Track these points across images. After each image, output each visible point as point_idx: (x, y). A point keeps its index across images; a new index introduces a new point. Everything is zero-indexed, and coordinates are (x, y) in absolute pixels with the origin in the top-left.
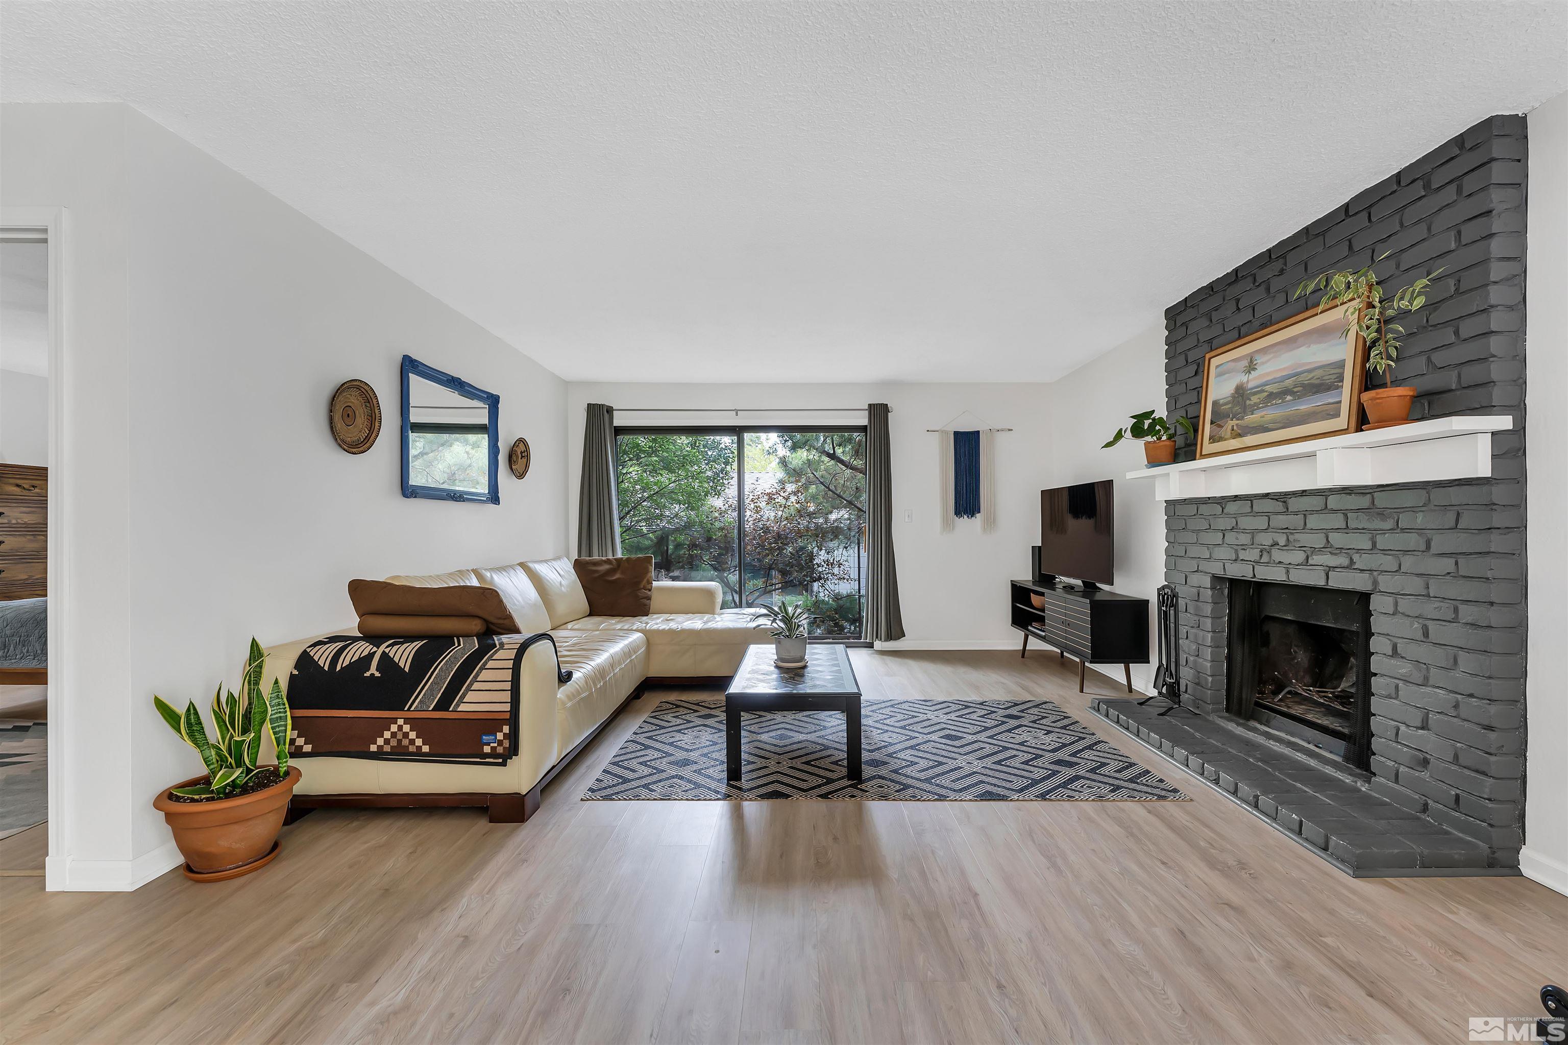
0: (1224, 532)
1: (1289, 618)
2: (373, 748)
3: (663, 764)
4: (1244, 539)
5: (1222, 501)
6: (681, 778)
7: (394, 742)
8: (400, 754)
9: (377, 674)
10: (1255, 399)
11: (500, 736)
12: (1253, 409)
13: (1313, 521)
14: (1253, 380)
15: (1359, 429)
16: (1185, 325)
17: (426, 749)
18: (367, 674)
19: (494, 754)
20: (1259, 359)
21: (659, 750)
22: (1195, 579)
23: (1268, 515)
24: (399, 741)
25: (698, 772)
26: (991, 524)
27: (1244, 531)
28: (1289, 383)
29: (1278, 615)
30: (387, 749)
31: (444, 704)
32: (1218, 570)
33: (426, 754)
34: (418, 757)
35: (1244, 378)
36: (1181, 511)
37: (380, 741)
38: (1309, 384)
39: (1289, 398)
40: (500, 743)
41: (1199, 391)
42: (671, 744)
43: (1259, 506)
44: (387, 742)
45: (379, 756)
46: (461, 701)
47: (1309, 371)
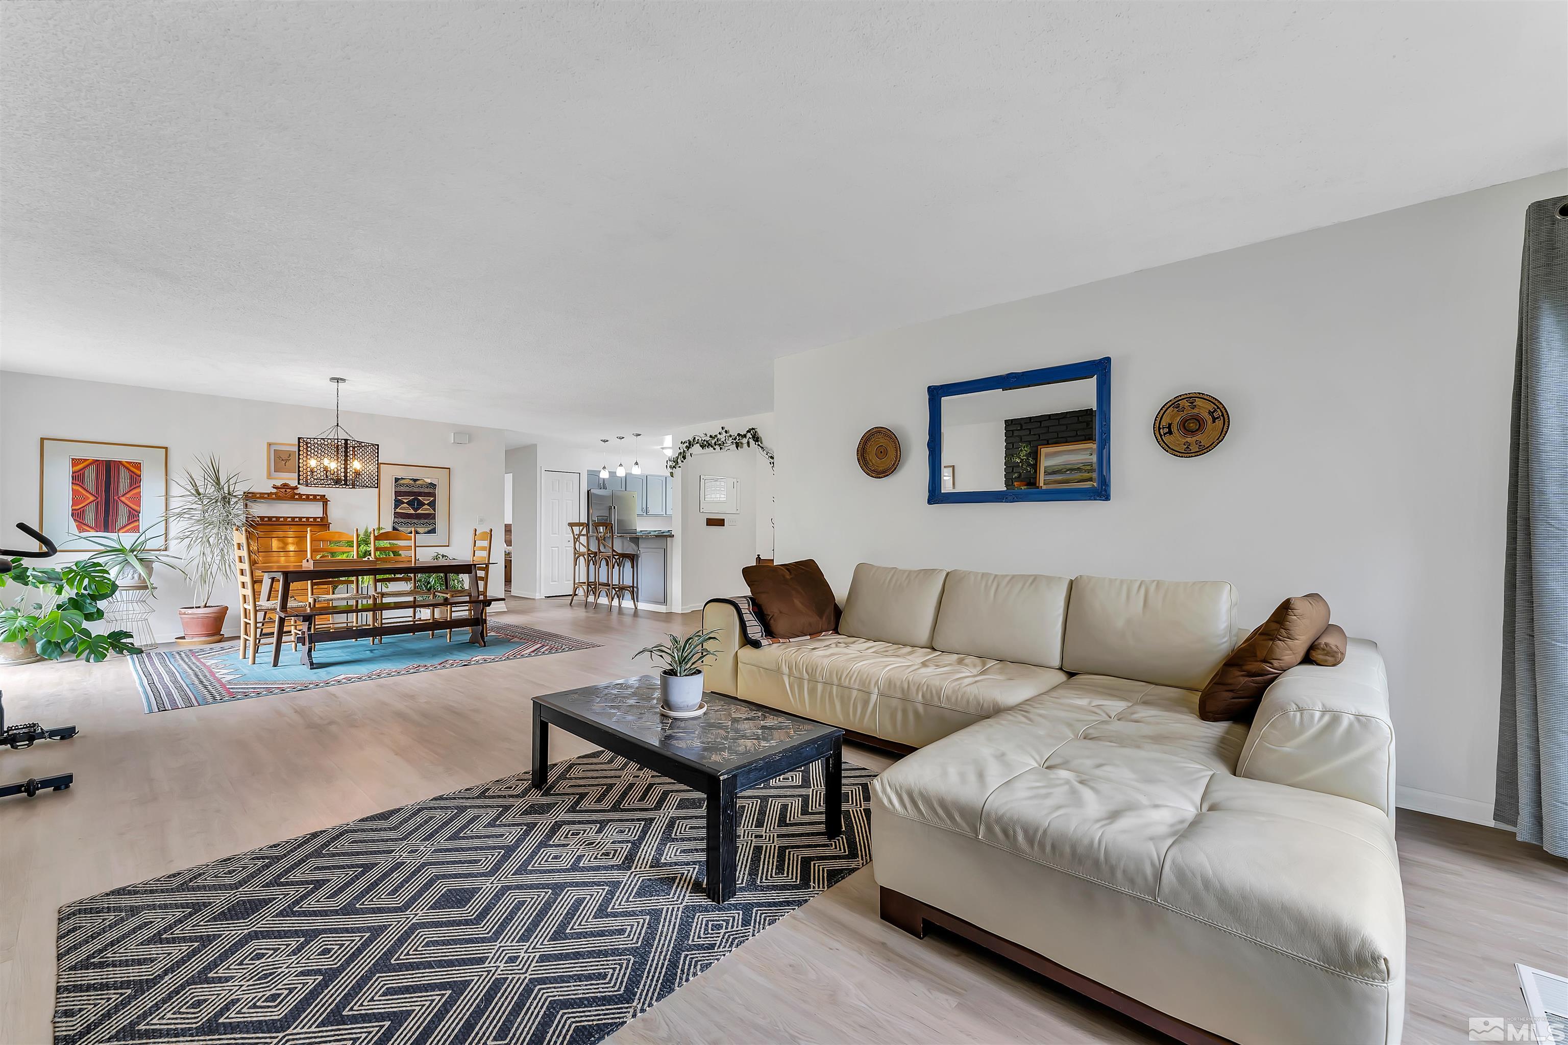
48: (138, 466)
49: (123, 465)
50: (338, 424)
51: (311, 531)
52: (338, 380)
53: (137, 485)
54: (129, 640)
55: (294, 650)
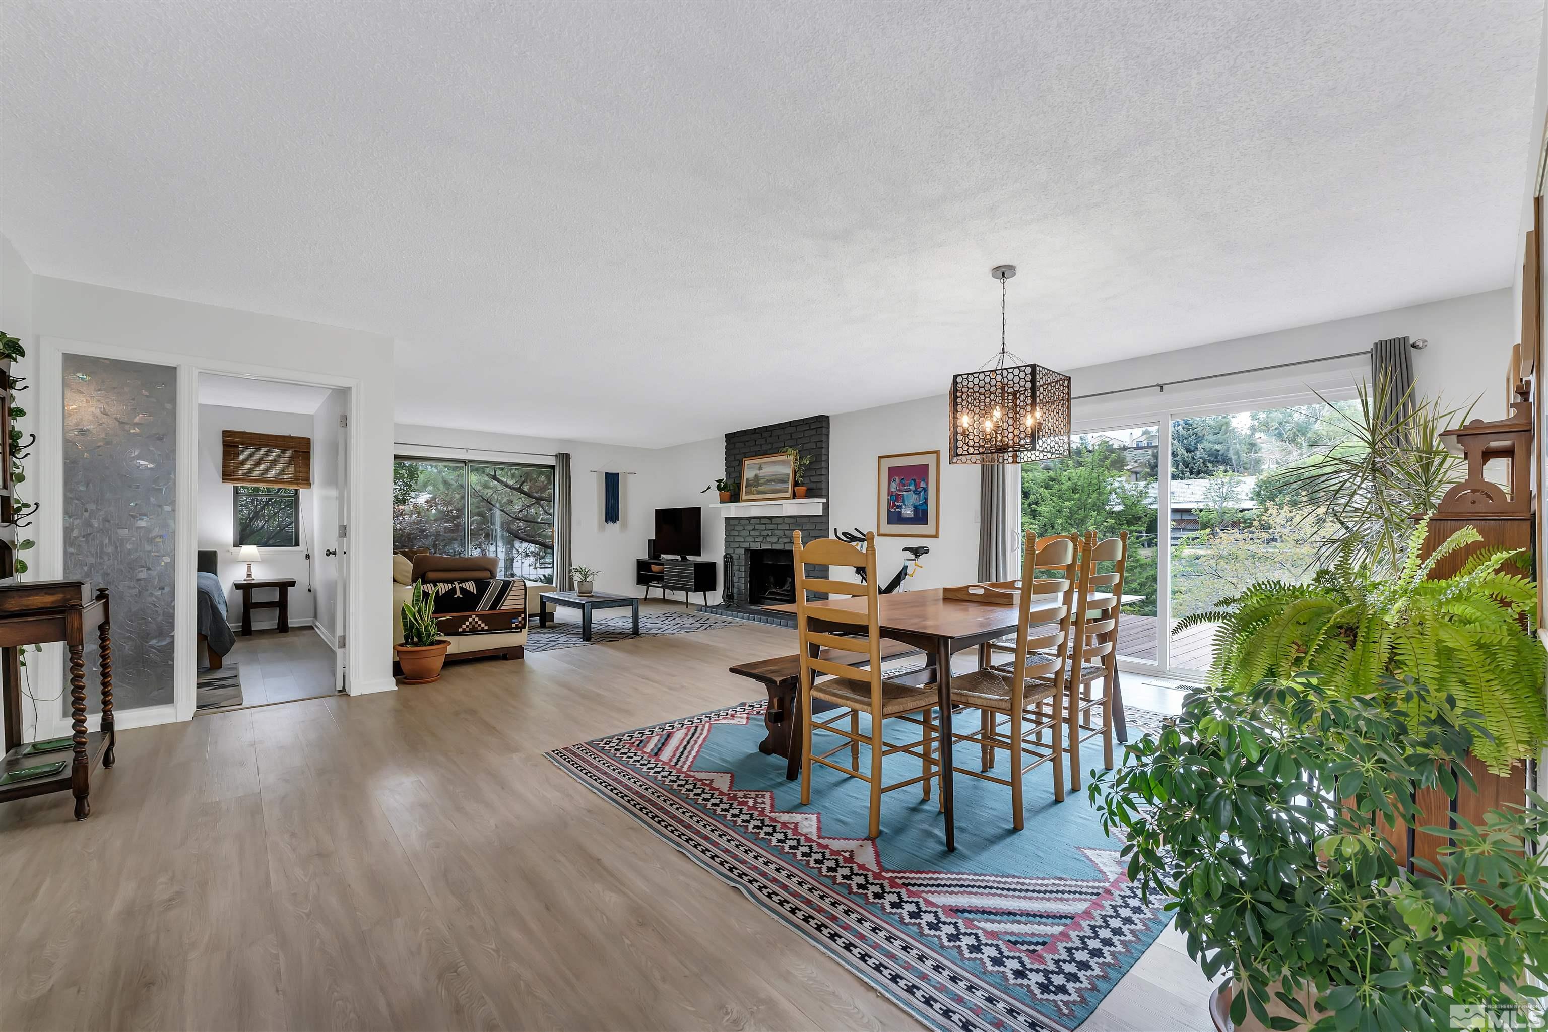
0: (750, 531)
2: (460, 630)
4: (757, 533)
5: (749, 519)
7: (471, 626)
8: (474, 631)
9: (461, 596)
10: (762, 481)
11: (520, 619)
12: (762, 485)
13: (780, 527)
14: (761, 473)
15: (794, 498)
16: (735, 444)
17: (486, 628)
18: (456, 596)
19: (517, 627)
20: (763, 466)
22: (737, 551)
23: (766, 524)
24: (473, 626)
26: (624, 526)
27: (758, 530)
28: (773, 478)
30: (467, 629)
31: (493, 607)
32: (747, 546)
33: (486, 630)
34: (482, 632)
35: (758, 472)
36: (732, 522)
37: (464, 626)
38: (779, 479)
39: (772, 482)
40: (520, 622)
41: (740, 473)
43: (763, 521)
44: (467, 626)
45: (464, 633)
46: (502, 605)
47: (780, 475)
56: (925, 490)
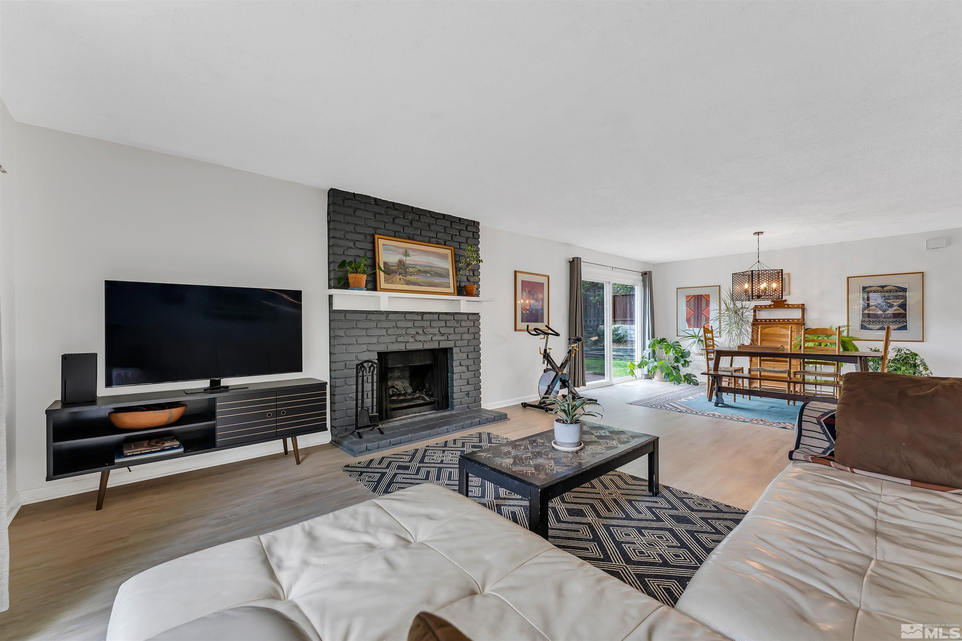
1: (400, 366)
3: (701, 525)
4: (400, 332)
5: (386, 313)
6: (689, 507)
10: (411, 270)
12: (411, 274)
14: (409, 260)
15: (459, 295)
16: (353, 208)
20: (411, 252)
21: (698, 541)
23: (413, 321)
25: (674, 508)
28: (427, 269)
29: (394, 366)
32: (382, 349)
35: (401, 257)
38: (436, 272)
39: (429, 275)
42: (683, 545)
43: (409, 317)
47: (437, 268)
48: (708, 296)
49: (703, 296)
50: (759, 261)
51: (761, 327)
52: (758, 233)
53: (708, 305)
54: (694, 378)
55: (742, 398)
56: (543, 300)
